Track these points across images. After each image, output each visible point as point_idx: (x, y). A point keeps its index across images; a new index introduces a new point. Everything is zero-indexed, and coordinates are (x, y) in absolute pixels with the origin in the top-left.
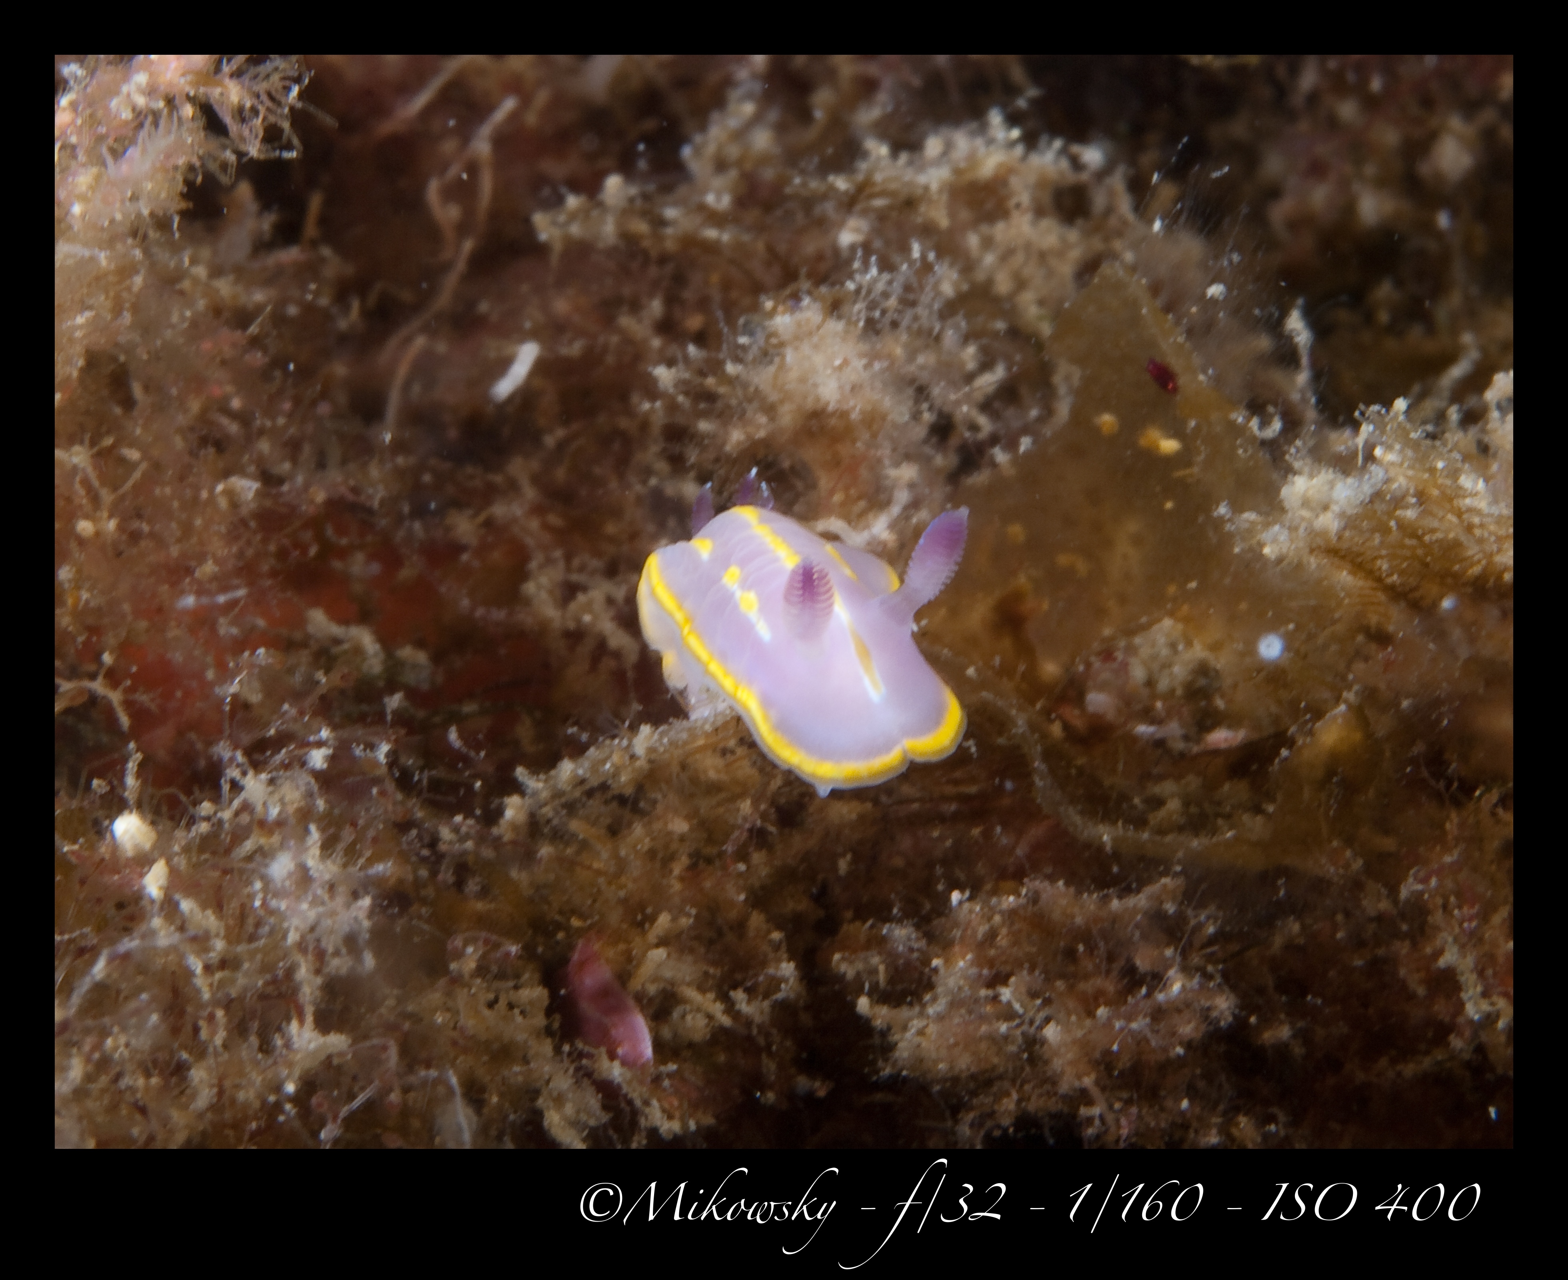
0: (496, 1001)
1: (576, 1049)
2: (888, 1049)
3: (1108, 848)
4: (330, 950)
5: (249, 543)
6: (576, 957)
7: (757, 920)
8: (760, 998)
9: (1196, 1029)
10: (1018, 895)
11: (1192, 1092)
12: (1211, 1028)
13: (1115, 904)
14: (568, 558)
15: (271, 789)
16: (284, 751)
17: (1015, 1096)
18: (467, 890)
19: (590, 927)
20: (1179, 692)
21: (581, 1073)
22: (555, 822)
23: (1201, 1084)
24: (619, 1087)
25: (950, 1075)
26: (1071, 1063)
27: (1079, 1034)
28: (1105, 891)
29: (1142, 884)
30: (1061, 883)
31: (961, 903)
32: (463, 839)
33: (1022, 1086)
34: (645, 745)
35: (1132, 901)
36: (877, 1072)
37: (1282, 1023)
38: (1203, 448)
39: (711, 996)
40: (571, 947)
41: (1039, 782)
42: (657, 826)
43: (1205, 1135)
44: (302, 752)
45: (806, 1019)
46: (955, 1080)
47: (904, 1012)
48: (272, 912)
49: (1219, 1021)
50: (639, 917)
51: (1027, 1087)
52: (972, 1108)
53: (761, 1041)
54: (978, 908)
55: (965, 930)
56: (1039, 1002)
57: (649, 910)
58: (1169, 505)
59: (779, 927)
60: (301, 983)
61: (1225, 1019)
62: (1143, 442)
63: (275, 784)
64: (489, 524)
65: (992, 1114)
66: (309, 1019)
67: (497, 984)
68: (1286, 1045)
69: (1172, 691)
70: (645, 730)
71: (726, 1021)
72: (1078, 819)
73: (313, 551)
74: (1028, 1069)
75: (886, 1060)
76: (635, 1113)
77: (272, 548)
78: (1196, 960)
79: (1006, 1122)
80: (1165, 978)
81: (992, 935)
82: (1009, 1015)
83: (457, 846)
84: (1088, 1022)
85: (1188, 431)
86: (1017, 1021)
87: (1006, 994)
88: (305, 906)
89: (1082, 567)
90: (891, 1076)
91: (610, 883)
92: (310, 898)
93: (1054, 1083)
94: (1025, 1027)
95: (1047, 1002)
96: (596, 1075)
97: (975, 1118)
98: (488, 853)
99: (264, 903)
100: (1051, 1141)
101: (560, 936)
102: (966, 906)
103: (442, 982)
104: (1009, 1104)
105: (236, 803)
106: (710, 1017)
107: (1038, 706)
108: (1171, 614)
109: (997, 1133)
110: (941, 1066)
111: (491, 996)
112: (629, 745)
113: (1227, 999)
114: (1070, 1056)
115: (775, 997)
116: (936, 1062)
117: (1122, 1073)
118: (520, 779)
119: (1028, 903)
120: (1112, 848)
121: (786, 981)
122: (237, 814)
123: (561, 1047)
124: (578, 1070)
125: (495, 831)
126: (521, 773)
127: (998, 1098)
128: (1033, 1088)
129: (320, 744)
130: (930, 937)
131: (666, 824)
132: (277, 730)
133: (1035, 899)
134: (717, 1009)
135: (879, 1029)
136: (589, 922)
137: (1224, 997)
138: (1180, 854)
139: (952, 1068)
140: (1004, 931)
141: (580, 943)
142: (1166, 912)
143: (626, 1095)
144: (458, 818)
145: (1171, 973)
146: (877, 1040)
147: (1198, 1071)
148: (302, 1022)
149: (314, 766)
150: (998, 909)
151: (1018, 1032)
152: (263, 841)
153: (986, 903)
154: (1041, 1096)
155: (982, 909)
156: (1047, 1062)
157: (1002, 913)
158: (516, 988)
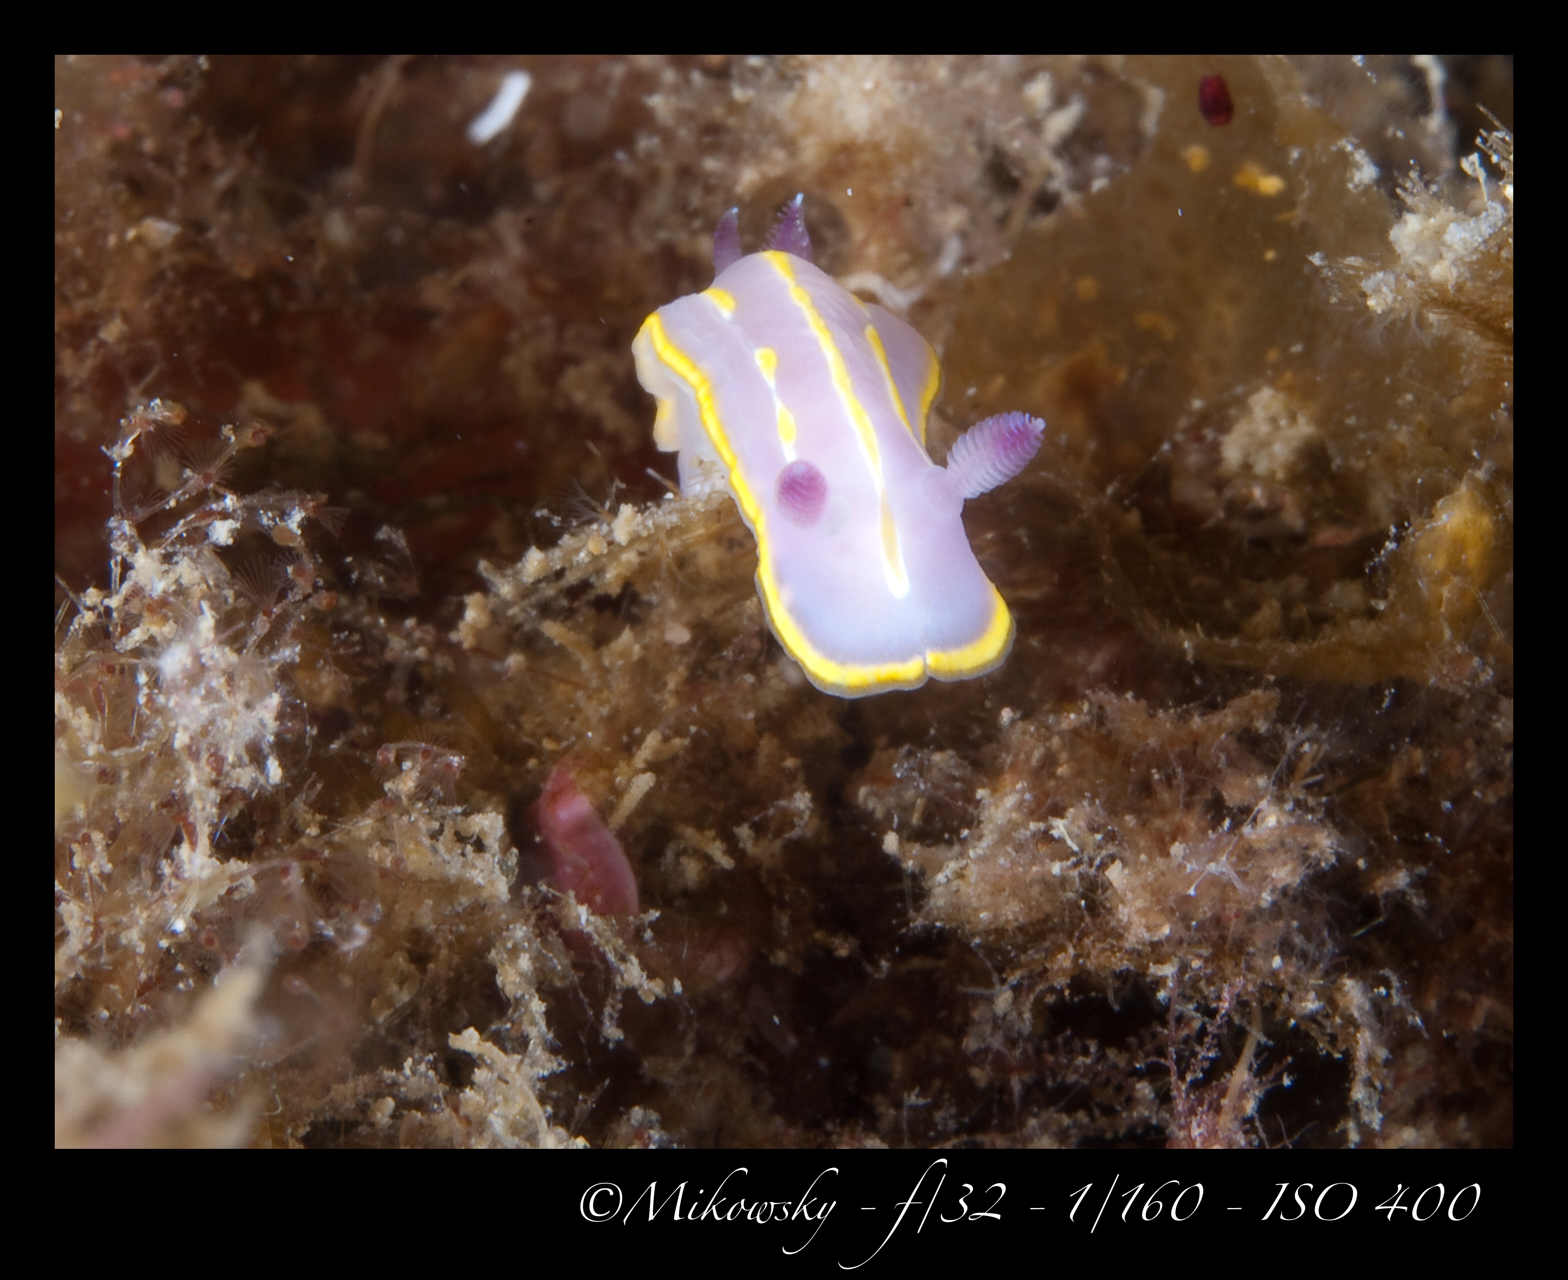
0: (441, 831)
1: (540, 891)
2: (920, 895)
3: (1189, 657)
4: (231, 758)
5: (168, 299)
6: (548, 786)
7: (767, 745)
8: (770, 836)
9: (1293, 872)
10: (1079, 712)
11: (1286, 948)
12: (1311, 871)
13: (1197, 722)
14: (561, 327)
15: (166, 567)
16: (182, 522)
17: (1071, 951)
18: (423, 711)
19: (567, 750)
20: (1280, 475)
21: (545, 922)
22: (527, 628)
23: (1298, 940)
24: (589, 937)
25: (993, 927)
26: (1141, 912)
27: (1150, 875)
28: (1185, 706)
29: (1228, 697)
30: (1129, 695)
31: (1013, 722)
32: (414, 647)
33: (1080, 939)
34: (627, 528)
35: (1215, 719)
36: (906, 924)
37: (1399, 868)
38: (1307, 183)
39: (711, 833)
40: (543, 776)
41: (1107, 578)
42: (652, 634)
43: (1301, 1000)
44: (204, 523)
45: (828, 866)
46: (1000, 932)
47: (940, 851)
48: (159, 711)
49: (1318, 864)
50: (625, 739)
51: (1087, 941)
52: (1018, 966)
53: (772, 890)
54: (1032, 729)
55: (1017, 755)
56: (1098, 837)
57: (638, 731)
58: (1270, 255)
59: (794, 754)
60: (191, 795)
61: (1326, 860)
62: (1241, 180)
63: (169, 563)
64: (466, 286)
65: (1043, 973)
66: (204, 842)
67: (441, 810)
68: (1403, 893)
69: (1272, 474)
70: (626, 510)
71: (726, 862)
72: (1155, 625)
73: (255, 317)
74: (1087, 919)
75: (918, 909)
76: (609, 971)
77: (196, 303)
78: (1296, 791)
79: (1061, 982)
80: (1256, 809)
81: (1049, 761)
82: (1062, 853)
83: (407, 653)
84: (1160, 862)
85: (1291, 163)
86: (1073, 859)
87: (1060, 827)
88: (196, 701)
89: (1168, 329)
90: (924, 927)
91: (590, 698)
92: (203, 692)
93: (1120, 937)
94: (1083, 868)
95: (1110, 837)
96: (563, 926)
97: (1022, 978)
98: (442, 661)
99: (150, 699)
100: (1116, 1008)
101: (532, 763)
102: (1020, 725)
103: (375, 807)
104: (1064, 960)
105: (126, 588)
106: (707, 859)
107: (1110, 490)
108: (1272, 383)
109: (1050, 999)
110: (983, 915)
111: (436, 825)
112: (611, 532)
113: (1329, 835)
114: (1139, 903)
115: (787, 835)
116: (976, 910)
117: (1201, 927)
118: (484, 574)
119: (1092, 722)
120: (1195, 657)
121: (800, 814)
122: (126, 601)
123: (521, 889)
124: (541, 918)
125: (454, 636)
126: (485, 569)
127: (1051, 954)
128: (1093, 942)
129: (225, 515)
130: (977, 765)
131: (662, 632)
132: (178, 502)
133: (1100, 718)
134: (717, 851)
135: (909, 871)
136: (565, 744)
137: (1326, 833)
138: (1274, 661)
139: (996, 917)
140: (1064, 756)
141: (554, 771)
142: (1257, 730)
143: (597, 947)
144: (410, 623)
145: (1263, 804)
146: (907, 884)
147: (1295, 924)
148: (193, 845)
149: (217, 539)
150: (1056, 729)
151: (1075, 873)
152: (154, 630)
153: (1042, 725)
154: (1103, 950)
155: (1037, 729)
156: (1110, 911)
157: (1061, 734)
158: (466, 814)
